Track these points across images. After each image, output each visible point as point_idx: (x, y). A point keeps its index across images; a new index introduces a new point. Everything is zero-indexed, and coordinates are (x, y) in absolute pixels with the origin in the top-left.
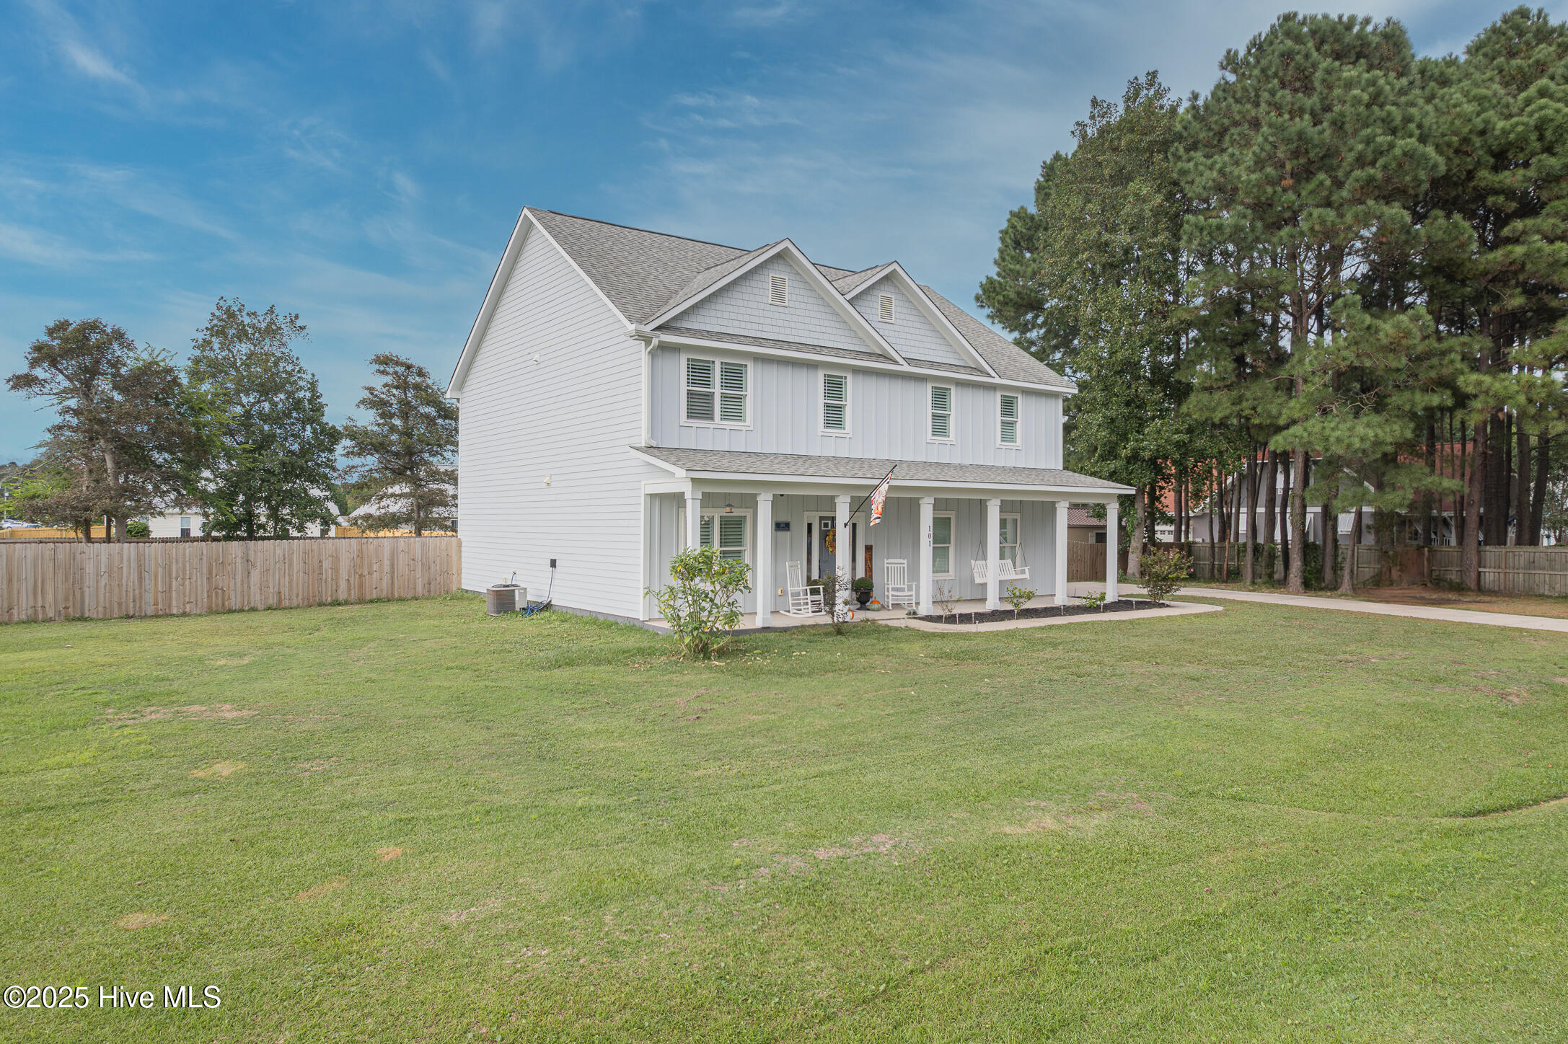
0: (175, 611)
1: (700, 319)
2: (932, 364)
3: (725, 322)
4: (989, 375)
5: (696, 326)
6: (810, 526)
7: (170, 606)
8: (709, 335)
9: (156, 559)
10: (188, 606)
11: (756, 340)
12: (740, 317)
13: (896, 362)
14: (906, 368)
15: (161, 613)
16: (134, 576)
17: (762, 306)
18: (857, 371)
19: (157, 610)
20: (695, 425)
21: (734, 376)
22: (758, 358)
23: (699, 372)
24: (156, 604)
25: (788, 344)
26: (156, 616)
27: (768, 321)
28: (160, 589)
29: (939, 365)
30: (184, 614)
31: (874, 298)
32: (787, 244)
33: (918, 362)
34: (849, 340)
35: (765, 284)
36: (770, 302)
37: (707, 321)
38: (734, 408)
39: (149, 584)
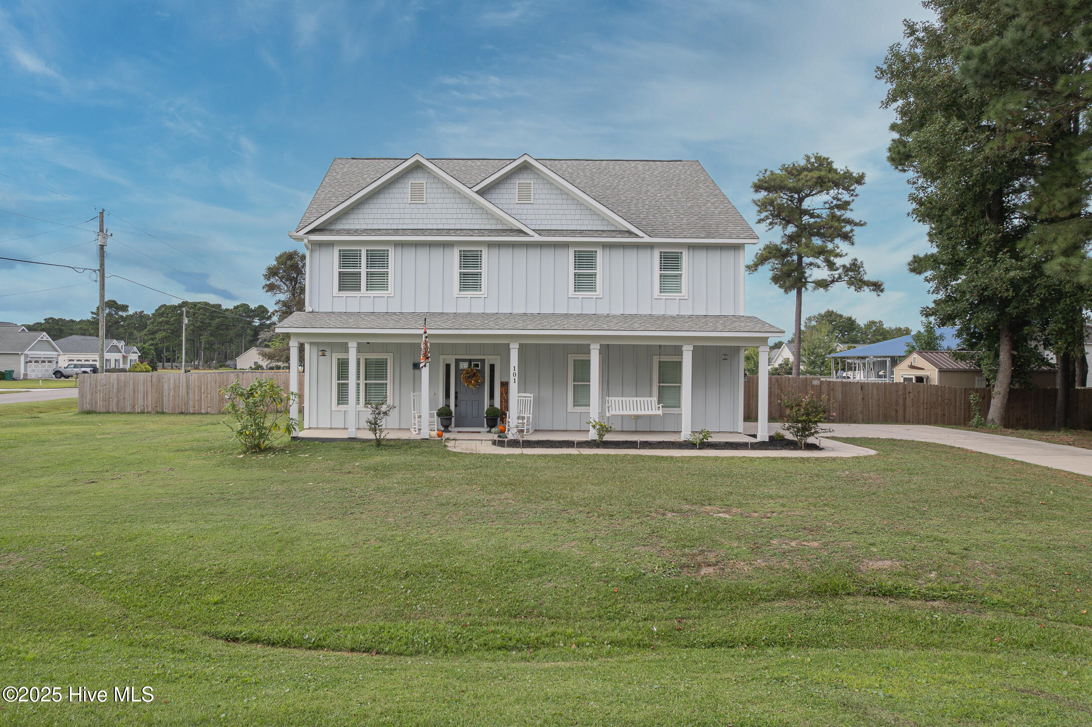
0: (203, 411)
1: (350, 221)
2: (573, 232)
3: (371, 221)
4: (637, 236)
5: (347, 227)
6: (448, 367)
7: (201, 408)
8: (356, 232)
9: (195, 382)
10: (209, 409)
11: (396, 232)
12: (384, 216)
13: (526, 234)
14: (537, 238)
15: (197, 412)
16: (185, 391)
17: (402, 206)
18: (491, 245)
19: (195, 410)
20: (345, 295)
21: (377, 258)
22: (397, 244)
23: (348, 258)
24: (194, 407)
25: (423, 231)
26: (193, 414)
27: (408, 216)
28: (196, 399)
29: (581, 232)
30: (207, 413)
31: (511, 186)
32: (417, 158)
33: (550, 232)
34: (486, 221)
35: (406, 189)
36: (409, 202)
37: (356, 222)
38: (378, 281)
39: (191, 395)
